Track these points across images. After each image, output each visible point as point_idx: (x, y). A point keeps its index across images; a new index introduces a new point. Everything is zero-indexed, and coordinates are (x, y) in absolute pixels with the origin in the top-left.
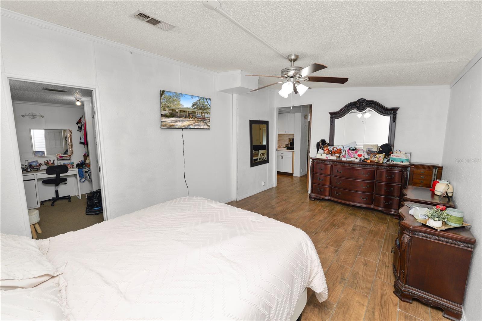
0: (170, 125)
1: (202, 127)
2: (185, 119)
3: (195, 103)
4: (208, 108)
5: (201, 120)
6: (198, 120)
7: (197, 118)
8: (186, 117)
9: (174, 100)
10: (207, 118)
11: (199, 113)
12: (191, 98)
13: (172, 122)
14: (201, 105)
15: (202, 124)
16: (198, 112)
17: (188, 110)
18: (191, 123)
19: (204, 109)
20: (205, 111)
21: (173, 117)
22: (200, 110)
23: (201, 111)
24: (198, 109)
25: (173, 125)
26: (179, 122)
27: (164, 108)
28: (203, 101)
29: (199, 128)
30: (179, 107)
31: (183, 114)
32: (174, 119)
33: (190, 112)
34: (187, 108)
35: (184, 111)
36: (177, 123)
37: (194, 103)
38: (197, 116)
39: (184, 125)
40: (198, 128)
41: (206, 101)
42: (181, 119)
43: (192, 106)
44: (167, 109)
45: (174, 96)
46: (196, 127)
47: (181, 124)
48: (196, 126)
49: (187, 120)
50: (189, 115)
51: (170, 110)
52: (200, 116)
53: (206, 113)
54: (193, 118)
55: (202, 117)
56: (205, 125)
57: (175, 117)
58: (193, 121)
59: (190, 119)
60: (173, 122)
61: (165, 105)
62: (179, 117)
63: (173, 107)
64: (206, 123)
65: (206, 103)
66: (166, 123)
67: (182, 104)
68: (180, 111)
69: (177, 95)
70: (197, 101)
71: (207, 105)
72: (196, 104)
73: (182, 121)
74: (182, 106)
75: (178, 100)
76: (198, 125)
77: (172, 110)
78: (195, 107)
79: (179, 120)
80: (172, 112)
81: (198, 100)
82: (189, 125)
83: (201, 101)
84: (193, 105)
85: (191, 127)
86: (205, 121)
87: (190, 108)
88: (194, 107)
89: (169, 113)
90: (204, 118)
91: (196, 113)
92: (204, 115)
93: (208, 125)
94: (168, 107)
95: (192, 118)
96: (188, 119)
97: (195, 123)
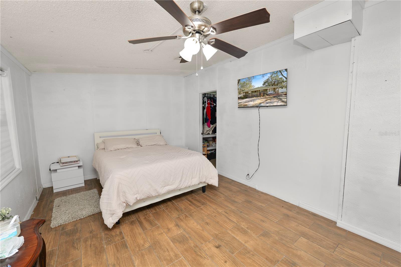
0: (244, 105)
1: (275, 104)
2: (256, 98)
3: (267, 80)
4: (283, 81)
5: (274, 97)
6: (270, 97)
7: (269, 95)
8: (257, 97)
9: (247, 84)
10: (282, 93)
11: (271, 90)
12: (262, 76)
13: (245, 103)
14: (274, 81)
15: (275, 100)
16: (269, 89)
17: (259, 90)
18: (262, 101)
19: (278, 84)
20: (280, 85)
21: (246, 98)
22: (272, 86)
23: (274, 87)
24: (270, 86)
25: (246, 105)
26: (251, 101)
27: (240, 93)
28: (275, 75)
29: (272, 105)
30: (251, 88)
31: (254, 94)
32: (247, 100)
33: (261, 91)
34: (259, 88)
35: (255, 91)
36: (249, 103)
37: (265, 81)
38: (269, 93)
39: (255, 104)
40: (270, 105)
41: (280, 74)
42: (253, 99)
43: (263, 84)
44: (242, 93)
45: (247, 81)
46: (267, 105)
47: (253, 103)
48: (267, 103)
49: (258, 99)
50: (260, 94)
51: (244, 93)
52: (272, 92)
53: (280, 87)
54: (264, 95)
55: (275, 93)
56: (280, 101)
57: (248, 98)
58: (264, 98)
59: (261, 97)
60: (247, 102)
61: (241, 90)
62: (251, 97)
63: (246, 90)
64: (281, 99)
65: (281, 76)
66: (242, 104)
67: (253, 86)
68: (252, 92)
69: (249, 79)
70: (268, 78)
71: (281, 78)
72: (267, 82)
73: (254, 100)
74: (253, 87)
75: (250, 83)
76: (270, 103)
77: (246, 92)
78: (267, 85)
79: (251, 100)
80: (246, 94)
81: (270, 76)
82: (260, 103)
83: (273, 76)
84: (265, 83)
85: (262, 105)
86: (279, 96)
87: (261, 87)
88: (265, 85)
89: (243, 95)
90: (278, 94)
91: (268, 90)
92: (278, 91)
93: (283, 101)
94: (243, 90)
95: (263, 97)
96: (260, 98)
97: (266, 101)
